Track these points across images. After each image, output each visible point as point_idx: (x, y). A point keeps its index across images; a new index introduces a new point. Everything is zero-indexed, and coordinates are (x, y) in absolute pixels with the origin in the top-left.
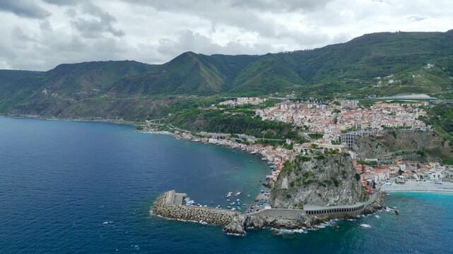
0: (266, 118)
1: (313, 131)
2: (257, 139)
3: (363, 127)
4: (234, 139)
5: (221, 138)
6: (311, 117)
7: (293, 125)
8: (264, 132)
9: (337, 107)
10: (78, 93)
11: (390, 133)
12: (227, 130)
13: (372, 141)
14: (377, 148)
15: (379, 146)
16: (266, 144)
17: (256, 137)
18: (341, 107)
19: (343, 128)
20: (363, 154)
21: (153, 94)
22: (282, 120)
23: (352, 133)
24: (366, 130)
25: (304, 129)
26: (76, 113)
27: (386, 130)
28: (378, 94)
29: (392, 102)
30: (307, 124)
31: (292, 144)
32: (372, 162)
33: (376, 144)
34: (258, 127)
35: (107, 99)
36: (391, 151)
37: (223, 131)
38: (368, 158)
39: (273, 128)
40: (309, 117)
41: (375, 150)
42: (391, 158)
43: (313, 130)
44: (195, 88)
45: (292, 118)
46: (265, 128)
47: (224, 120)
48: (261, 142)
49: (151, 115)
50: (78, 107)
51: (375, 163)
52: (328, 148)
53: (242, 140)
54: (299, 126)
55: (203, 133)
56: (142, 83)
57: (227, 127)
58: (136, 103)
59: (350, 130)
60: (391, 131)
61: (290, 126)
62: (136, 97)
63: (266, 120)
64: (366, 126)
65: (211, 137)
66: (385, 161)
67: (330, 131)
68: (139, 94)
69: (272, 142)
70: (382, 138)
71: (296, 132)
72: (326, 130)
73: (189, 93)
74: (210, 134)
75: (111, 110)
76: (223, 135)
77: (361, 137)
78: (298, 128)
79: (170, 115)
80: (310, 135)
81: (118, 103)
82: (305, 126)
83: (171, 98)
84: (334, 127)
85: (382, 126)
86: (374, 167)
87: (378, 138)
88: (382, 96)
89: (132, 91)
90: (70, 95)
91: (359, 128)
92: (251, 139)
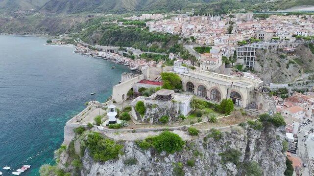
0: (154, 29)
1: (200, 43)
2: (141, 53)
3: (268, 37)
4: (121, 52)
5: (111, 51)
6: (201, 27)
7: (180, 37)
8: (150, 45)
9: (232, 20)
10: (17, 12)
11: (306, 45)
12: (117, 43)
13: (282, 57)
14: (288, 67)
15: (291, 65)
16: (149, 58)
17: (142, 50)
18: (236, 19)
19: (240, 38)
20: (268, 76)
21: (76, 13)
22: (169, 31)
23: (253, 45)
24: (271, 41)
25: (191, 41)
26: (11, 29)
27: (300, 42)
28: (272, 8)
29: (287, 15)
30: (195, 35)
31: (175, 59)
32: (280, 90)
33: (287, 62)
34: (144, 39)
35: (38, 17)
36: (306, 72)
37: (113, 44)
38: (274, 82)
39: (158, 40)
40: (199, 27)
41: (285, 71)
42: (307, 83)
43: (200, 41)
44: (112, 8)
45: (181, 28)
46: (151, 41)
47: (115, 33)
48: (145, 56)
49: (70, 31)
50: (13, 24)
51: (285, 91)
52: (209, 87)
53: (129, 54)
54: (186, 37)
55: (97, 46)
56: (68, 3)
57: (117, 40)
58: (61, 20)
59: (249, 41)
60: (307, 42)
61: (176, 38)
62: (63, 15)
63: (154, 32)
64: (270, 36)
65: (101, 50)
66: (300, 88)
67: (222, 43)
68: (65, 13)
69: (155, 56)
70: (294, 52)
71: (182, 44)
72: (216, 41)
73: (106, 11)
74: (102, 47)
75: (40, 26)
76: (112, 48)
77: (265, 51)
78: (185, 40)
79: (83, 30)
80: (196, 49)
81: (46, 20)
82: (192, 38)
83: (89, 16)
84: (227, 37)
85: (294, 36)
86: (283, 97)
87: (290, 53)
88: (276, 10)
89: (60, 10)
90: (10, 13)
91: (262, 39)
92: (137, 53)
